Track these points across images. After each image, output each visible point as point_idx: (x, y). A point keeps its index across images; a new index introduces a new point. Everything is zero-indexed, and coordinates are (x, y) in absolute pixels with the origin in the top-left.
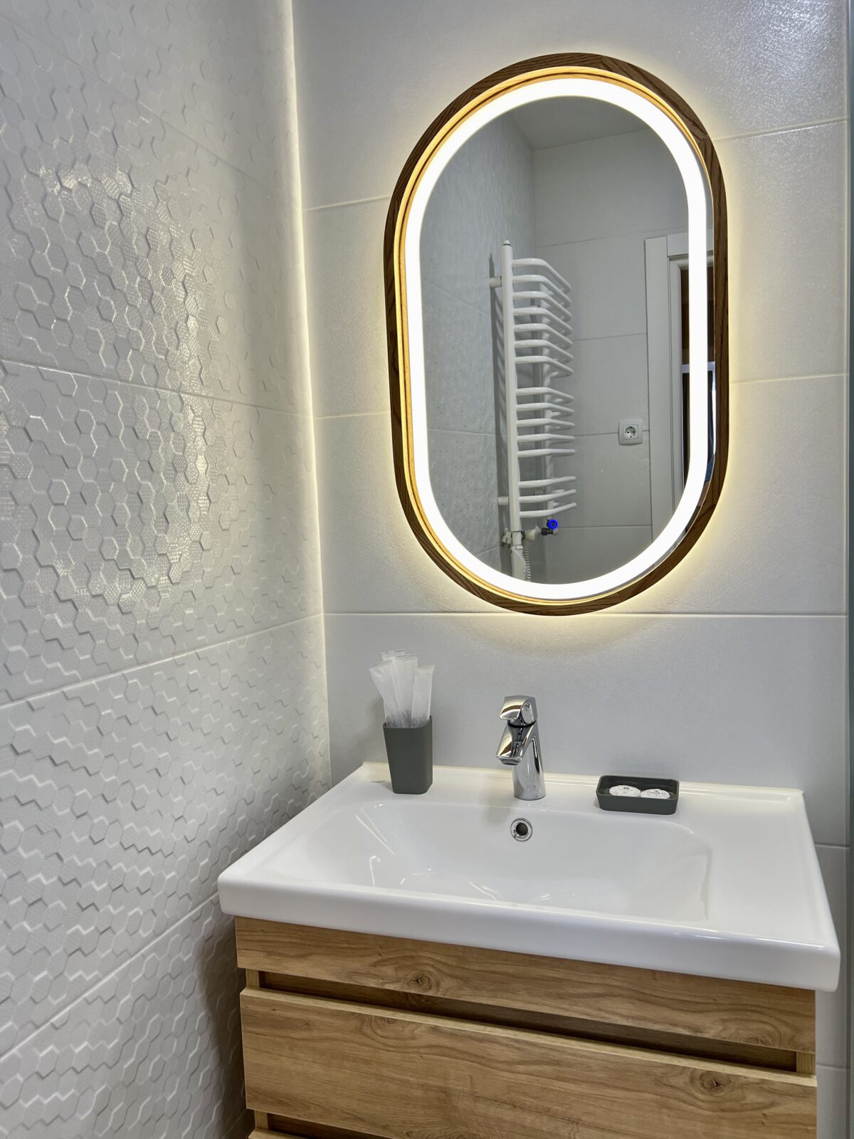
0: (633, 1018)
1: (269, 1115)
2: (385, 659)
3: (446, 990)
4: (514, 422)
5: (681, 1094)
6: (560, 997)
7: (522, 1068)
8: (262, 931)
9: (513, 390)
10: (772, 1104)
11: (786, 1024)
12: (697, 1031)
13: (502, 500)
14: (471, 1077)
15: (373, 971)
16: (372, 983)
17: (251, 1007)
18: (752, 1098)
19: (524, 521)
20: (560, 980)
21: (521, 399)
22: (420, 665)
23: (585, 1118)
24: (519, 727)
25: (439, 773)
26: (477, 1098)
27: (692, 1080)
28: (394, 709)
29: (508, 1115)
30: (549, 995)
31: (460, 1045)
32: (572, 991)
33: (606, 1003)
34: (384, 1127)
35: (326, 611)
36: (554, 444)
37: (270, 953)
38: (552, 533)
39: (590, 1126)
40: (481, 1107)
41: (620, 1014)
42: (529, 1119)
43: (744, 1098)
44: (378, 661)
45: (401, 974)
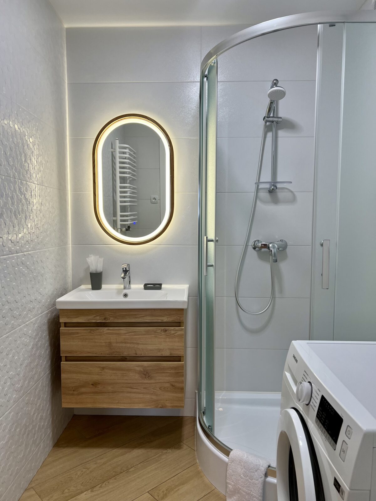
0: (150, 320)
1: (66, 357)
2: (90, 256)
3: (112, 320)
4: (118, 194)
5: (159, 334)
6: (136, 318)
7: (127, 334)
8: (67, 313)
9: (118, 184)
10: (176, 333)
11: (179, 316)
12: (162, 320)
13: (114, 218)
14: (116, 338)
15: (94, 318)
16: (94, 321)
17: (63, 331)
18: (173, 332)
19: (121, 225)
20: (136, 314)
21: (121, 187)
22: (100, 257)
23: (140, 343)
24: (126, 271)
25: (103, 286)
26: (117, 343)
27: (161, 331)
28: (93, 269)
29: (124, 345)
30: (134, 318)
31: (114, 332)
32: (139, 316)
33: (145, 318)
34: (96, 354)
35: (72, 245)
36: (130, 202)
37: (68, 318)
38: (129, 230)
39: (141, 344)
40: (118, 345)
41: (148, 319)
42: (128, 345)
43: (171, 333)
44: (88, 257)
45: (101, 318)
